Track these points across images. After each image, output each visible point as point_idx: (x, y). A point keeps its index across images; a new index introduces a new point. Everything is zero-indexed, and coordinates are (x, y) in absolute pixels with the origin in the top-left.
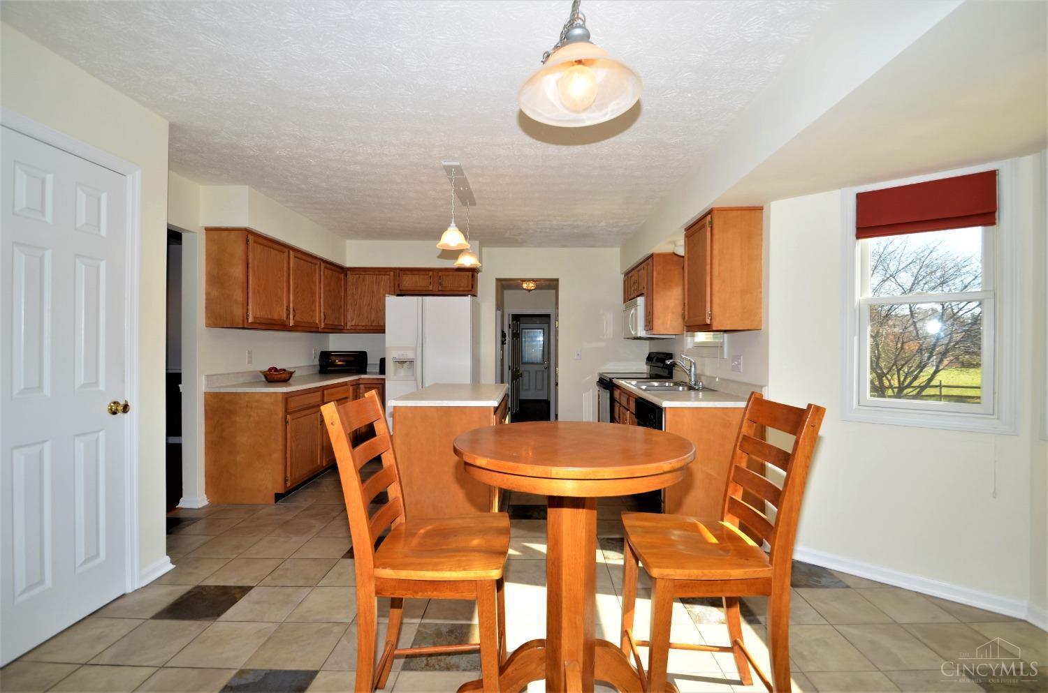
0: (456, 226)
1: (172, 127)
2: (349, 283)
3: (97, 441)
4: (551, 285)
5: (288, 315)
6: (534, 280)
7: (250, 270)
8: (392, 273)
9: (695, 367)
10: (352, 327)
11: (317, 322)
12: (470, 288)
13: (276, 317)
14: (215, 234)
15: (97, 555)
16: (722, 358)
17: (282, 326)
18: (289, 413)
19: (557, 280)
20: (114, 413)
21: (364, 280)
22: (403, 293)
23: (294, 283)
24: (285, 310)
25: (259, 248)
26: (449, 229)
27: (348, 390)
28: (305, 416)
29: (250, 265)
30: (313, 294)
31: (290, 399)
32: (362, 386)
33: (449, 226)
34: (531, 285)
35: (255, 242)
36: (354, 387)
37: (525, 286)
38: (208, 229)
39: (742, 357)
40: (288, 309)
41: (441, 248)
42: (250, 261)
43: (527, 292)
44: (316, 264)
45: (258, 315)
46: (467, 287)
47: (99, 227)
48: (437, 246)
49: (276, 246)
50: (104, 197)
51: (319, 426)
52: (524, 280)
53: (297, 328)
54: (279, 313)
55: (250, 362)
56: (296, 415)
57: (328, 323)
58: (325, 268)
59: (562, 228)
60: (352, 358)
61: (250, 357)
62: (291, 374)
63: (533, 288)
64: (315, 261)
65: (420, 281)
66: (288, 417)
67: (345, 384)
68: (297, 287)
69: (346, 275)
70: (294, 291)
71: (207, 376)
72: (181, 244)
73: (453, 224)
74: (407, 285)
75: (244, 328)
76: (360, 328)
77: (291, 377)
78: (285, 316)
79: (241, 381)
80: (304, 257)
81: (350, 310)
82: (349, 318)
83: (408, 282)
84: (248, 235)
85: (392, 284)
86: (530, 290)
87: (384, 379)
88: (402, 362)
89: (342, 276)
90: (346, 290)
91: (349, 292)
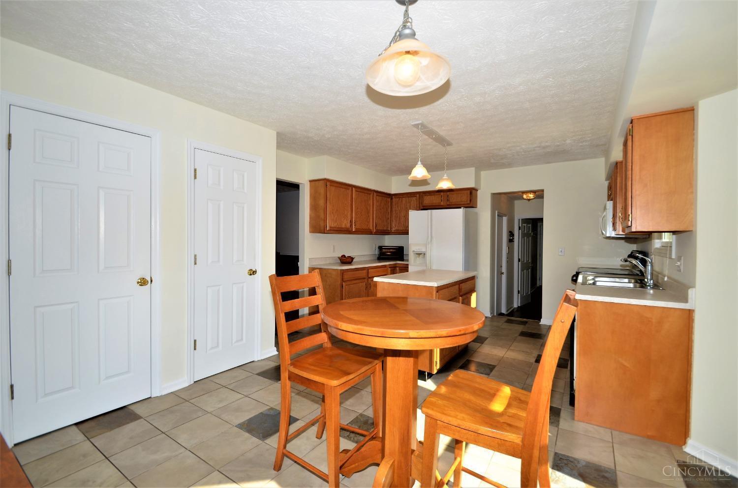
0: (422, 164)
1: (279, 135)
2: (394, 204)
3: (243, 287)
4: (539, 195)
5: (351, 225)
6: (534, 192)
7: (328, 202)
8: (418, 195)
9: (652, 266)
10: (395, 231)
11: (371, 228)
12: (469, 202)
13: (343, 226)
14: (313, 183)
15: (242, 339)
16: (670, 258)
17: (348, 231)
18: (344, 282)
19: (543, 191)
20: (251, 275)
21: (401, 201)
22: (425, 208)
23: (355, 207)
24: (349, 222)
25: (333, 189)
26: (417, 166)
27: (387, 270)
28: (354, 284)
29: (328, 199)
30: (368, 212)
31: (344, 273)
32: (398, 268)
33: (417, 164)
34: (531, 196)
35: (330, 185)
36: (392, 269)
37: (525, 196)
38: (310, 181)
39: (682, 258)
40: (351, 222)
41: (411, 179)
42: (328, 196)
43: (527, 201)
44: (370, 194)
45: (332, 226)
46: (467, 201)
47: (243, 188)
48: (409, 178)
49: (343, 186)
50: (246, 174)
51: (365, 291)
52: (524, 192)
53: (358, 232)
54: (345, 224)
55: (334, 251)
56: (349, 283)
57: (379, 229)
58: (377, 195)
59: (534, 150)
60: (394, 251)
61: (334, 249)
62: (352, 259)
63: (532, 198)
64: (369, 192)
65: (435, 200)
66: (344, 283)
67: (385, 266)
68: (358, 208)
69: (392, 199)
70: (355, 211)
71: (310, 259)
72: (299, 190)
73: (419, 163)
74: (427, 203)
75: (324, 233)
76: (400, 231)
77: (352, 261)
78: (349, 225)
79: (328, 262)
80: (362, 191)
81: (394, 221)
82: (394, 225)
83: (427, 200)
84: (326, 181)
85: (418, 202)
86: (529, 200)
87: (408, 265)
88: (419, 254)
89: (389, 200)
90: (391, 208)
91: (394, 209)
